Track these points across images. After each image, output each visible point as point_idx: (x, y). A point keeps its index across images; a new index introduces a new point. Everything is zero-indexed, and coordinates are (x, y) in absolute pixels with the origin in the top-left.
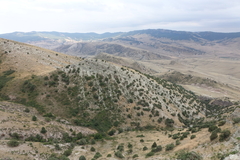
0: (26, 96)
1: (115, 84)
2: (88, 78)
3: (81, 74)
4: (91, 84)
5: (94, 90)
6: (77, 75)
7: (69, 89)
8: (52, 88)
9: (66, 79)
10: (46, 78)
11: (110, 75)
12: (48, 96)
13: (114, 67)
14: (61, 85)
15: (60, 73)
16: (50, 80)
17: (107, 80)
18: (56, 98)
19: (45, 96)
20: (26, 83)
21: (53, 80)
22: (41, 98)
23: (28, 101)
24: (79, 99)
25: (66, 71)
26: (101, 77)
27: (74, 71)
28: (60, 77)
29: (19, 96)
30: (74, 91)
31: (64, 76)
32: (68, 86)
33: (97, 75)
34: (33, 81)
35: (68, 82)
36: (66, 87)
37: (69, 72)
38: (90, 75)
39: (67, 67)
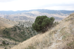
0: (6, 35)
3: (24, 27)
4: (29, 30)
5: (30, 32)
7: (21, 32)
8: (15, 32)
9: (19, 29)
10: (12, 29)
12: (14, 35)
14: (18, 31)
15: (17, 26)
16: (14, 29)
18: (17, 35)
19: (13, 35)
20: (4, 31)
21: (15, 29)
22: (12, 36)
23: (7, 37)
24: (26, 35)
27: (22, 26)
28: (17, 28)
29: (3, 35)
30: (23, 33)
32: (21, 31)
33: (30, 27)
34: (7, 30)
35: (20, 30)
36: (20, 31)
37: (20, 26)
38: (28, 27)
39: (19, 24)
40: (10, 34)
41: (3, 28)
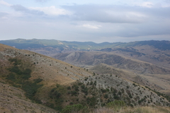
0: (53, 102)
1: (127, 98)
2: (103, 91)
3: (97, 87)
4: (106, 97)
6: (94, 88)
7: (88, 99)
8: (74, 97)
9: (85, 90)
10: (69, 88)
11: (123, 90)
12: (71, 104)
13: (127, 83)
14: (81, 95)
15: (80, 84)
16: (73, 90)
17: (120, 94)
19: (68, 103)
20: (53, 91)
21: (75, 89)
23: (55, 106)
25: (85, 83)
26: (115, 91)
27: (91, 84)
28: (80, 88)
29: (48, 101)
30: (92, 102)
31: (83, 87)
32: (87, 97)
33: (112, 88)
34: (58, 89)
35: (86, 93)
36: (85, 97)
37: (88, 84)
38: (105, 88)
39: (86, 80)
40: (62, 101)
41: (52, 84)
